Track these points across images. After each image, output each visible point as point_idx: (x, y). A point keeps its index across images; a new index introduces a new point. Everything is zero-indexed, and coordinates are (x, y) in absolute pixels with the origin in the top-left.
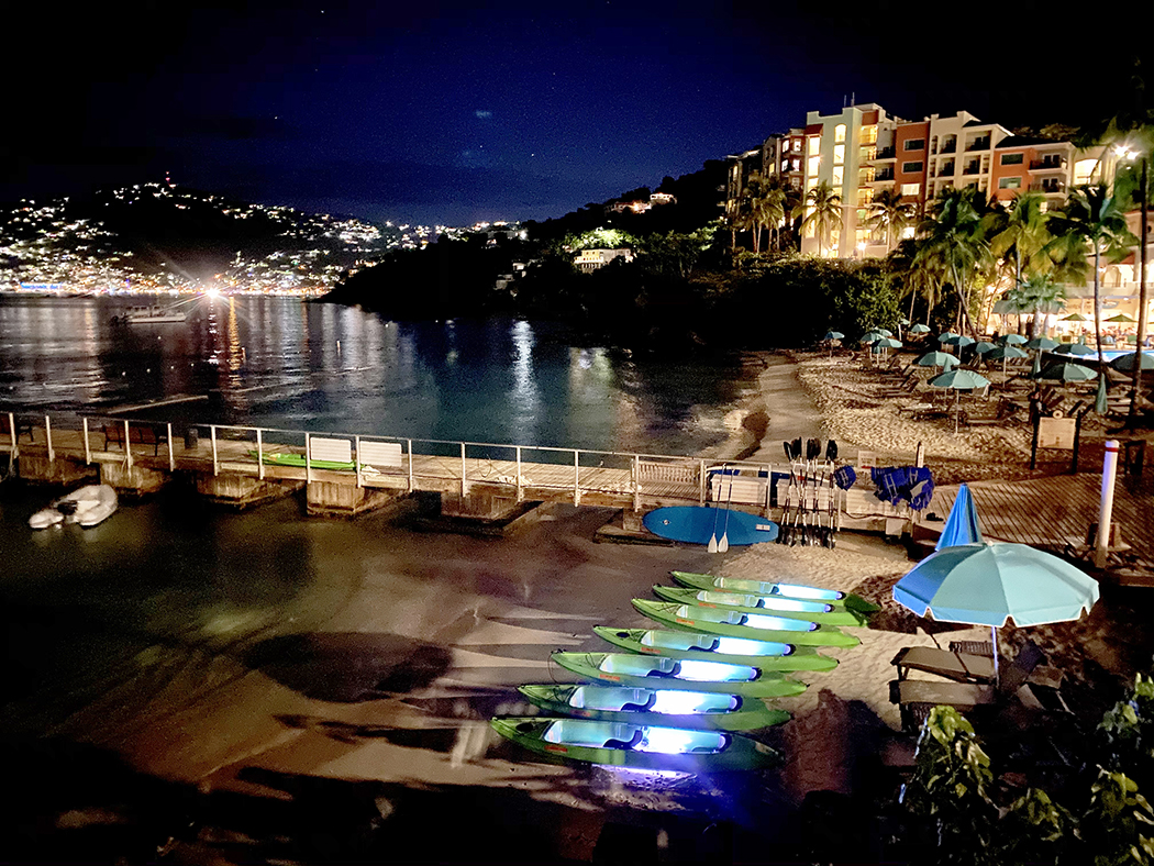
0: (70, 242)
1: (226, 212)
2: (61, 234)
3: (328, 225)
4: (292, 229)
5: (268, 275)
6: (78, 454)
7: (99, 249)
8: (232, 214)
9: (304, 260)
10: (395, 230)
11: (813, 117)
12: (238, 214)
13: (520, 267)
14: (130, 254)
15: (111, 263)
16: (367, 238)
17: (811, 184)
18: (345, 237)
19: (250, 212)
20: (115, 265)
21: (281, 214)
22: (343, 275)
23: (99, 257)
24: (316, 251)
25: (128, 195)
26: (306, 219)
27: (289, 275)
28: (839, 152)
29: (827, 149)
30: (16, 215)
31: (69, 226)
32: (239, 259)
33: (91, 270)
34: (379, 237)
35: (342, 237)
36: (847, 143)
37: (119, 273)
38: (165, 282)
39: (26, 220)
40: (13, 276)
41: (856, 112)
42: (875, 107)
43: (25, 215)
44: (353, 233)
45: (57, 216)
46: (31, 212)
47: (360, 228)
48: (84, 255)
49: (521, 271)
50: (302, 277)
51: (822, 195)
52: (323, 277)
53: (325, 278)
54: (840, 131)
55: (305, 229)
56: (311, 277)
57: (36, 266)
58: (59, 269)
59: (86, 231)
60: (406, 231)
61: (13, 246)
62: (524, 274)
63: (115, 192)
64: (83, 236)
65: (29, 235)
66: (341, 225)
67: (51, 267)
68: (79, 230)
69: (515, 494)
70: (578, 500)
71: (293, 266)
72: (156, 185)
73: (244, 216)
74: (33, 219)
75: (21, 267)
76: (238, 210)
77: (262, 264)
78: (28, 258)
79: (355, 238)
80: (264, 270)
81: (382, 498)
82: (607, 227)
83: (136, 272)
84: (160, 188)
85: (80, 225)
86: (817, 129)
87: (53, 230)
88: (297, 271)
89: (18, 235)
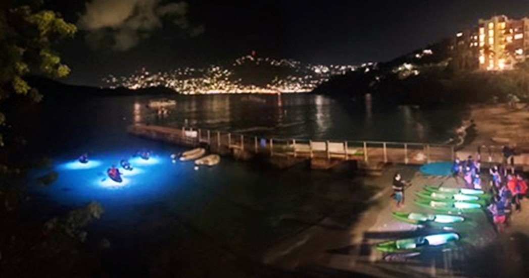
2: (221, 75)
4: (299, 70)
5: (291, 85)
6: (227, 144)
7: (232, 79)
8: (274, 64)
9: (303, 80)
10: (334, 68)
11: (481, 21)
12: (277, 64)
13: (378, 79)
14: (240, 79)
15: (234, 83)
16: (325, 71)
17: (482, 44)
19: (281, 63)
20: (236, 84)
21: (295, 65)
22: (317, 84)
23: (231, 81)
24: (307, 76)
25: (240, 61)
26: (304, 66)
27: (299, 85)
28: (491, 33)
29: (486, 32)
31: (223, 72)
33: (228, 86)
34: (329, 71)
35: (316, 71)
36: (494, 28)
37: (237, 86)
38: (251, 89)
41: (496, 18)
42: (503, 16)
45: (220, 69)
47: (322, 68)
48: (227, 81)
50: (302, 86)
51: (487, 49)
53: (311, 86)
54: (491, 25)
56: (306, 85)
58: (219, 86)
63: (237, 60)
64: (227, 75)
67: (217, 85)
69: (383, 159)
71: (299, 82)
72: (250, 57)
75: (209, 86)
79: (320, 72)
81: (337, 162)
82: (408, 63)
83: (242, 85)
85: (226, 72)
86: (482, 26)
87: (218, 74)
88: (301, 84)
89: (209, 76)
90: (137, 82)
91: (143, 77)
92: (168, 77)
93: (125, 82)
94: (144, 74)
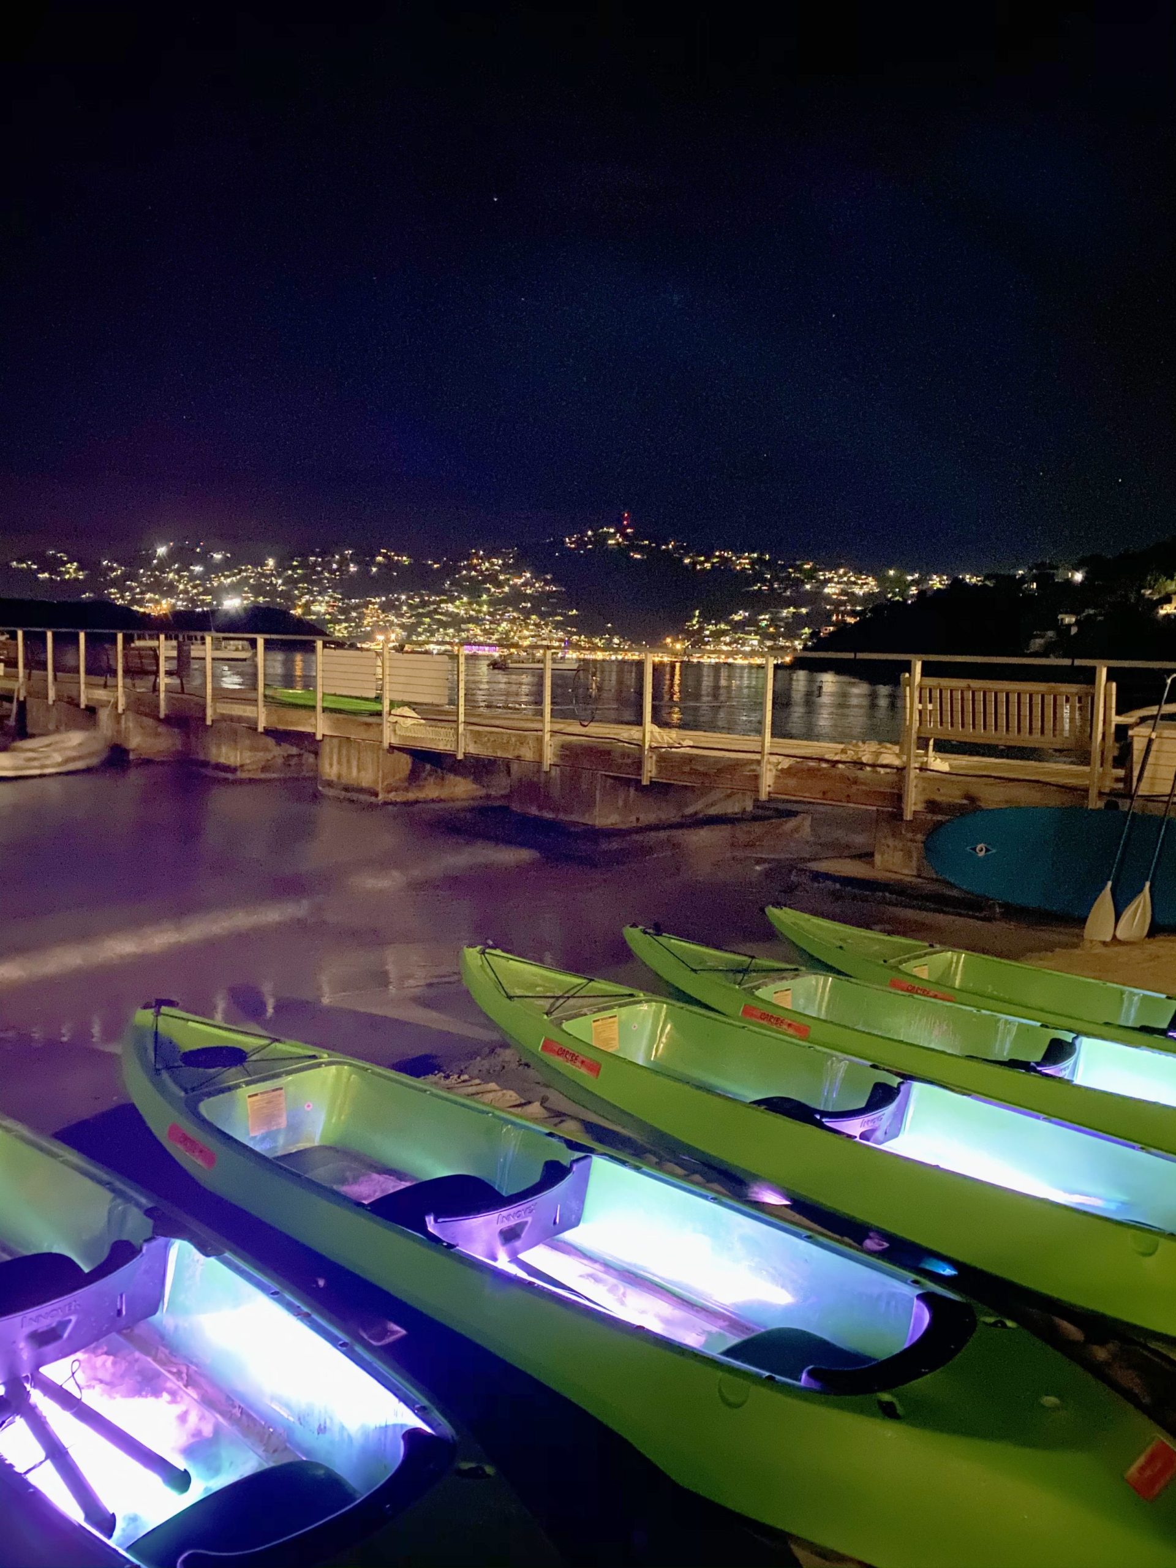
0: (515, 598)
1: (687, 561)
2: (506, 589)
3: (811, 576)
4: (764, 581)
5: (728, 639)
7: (543, 607)
8: (694, 564)
9: (774, 621)
10: (899, 581)
12: (702, 563)
13: (1069, 619)
14: (574, 612)
15: (553, 622)
16: (858, 591)
18: (830, 590)
19: (715, 560)
20: (558, 626)
21: (753, 563)
23: (542, 616)
24: (792, 609)
25: (581, 544)
26: (784, 568)
27: (754, 641)
30: (464, 567)
31: (516, 580)
32: (696, 619)
33: (532, 630)
34: (877, 590)
35: (826, 590)
37: (561, 634)
38: (608, 646)
39: (473, 573)
40: (454, 636)
43: (474, 568)
44: (842, 586)
45: (505, 567)
46: (480, 565)
47: (853, 579)
48: (527, 613)
49: (1069, 626)
50: (769, 643)
52: (797, 643)
55: (781, 581)
56: (782, 642)
57: (477, 624)
58: (500, 629)
59: (533, 586)
60: (914, 582)
61: (457, 603)
62: (1074, 630)
63: (567, 540)
64: (528, 591)
65: (474, 590)
66: (828, 575)
67: (493, 626)
68: (525, 584)
69: (639, 765)
70: (768, 781)
71: (759, 627)
72: (612, 530)
73: (708, 565)
74: (481, 572)
75: (463, 626)
76: (702, 559)
77: (723, 626)
78: (471, 616)
79: (843, 592)
80: (724, 633)
83: (579, 634)
84: (615, 534)
85: (527, 579)
87: (499, 585)
88: (765, 635)
89: (464, 590)
90: (170, 590)
91: (198, 569)
92: (304, 578)
93: (119, 584)
94: (204, 559)
